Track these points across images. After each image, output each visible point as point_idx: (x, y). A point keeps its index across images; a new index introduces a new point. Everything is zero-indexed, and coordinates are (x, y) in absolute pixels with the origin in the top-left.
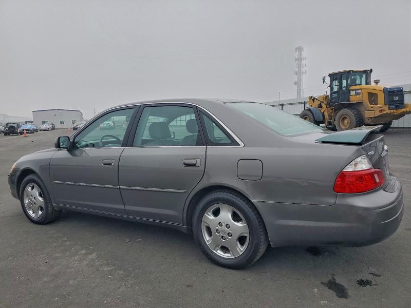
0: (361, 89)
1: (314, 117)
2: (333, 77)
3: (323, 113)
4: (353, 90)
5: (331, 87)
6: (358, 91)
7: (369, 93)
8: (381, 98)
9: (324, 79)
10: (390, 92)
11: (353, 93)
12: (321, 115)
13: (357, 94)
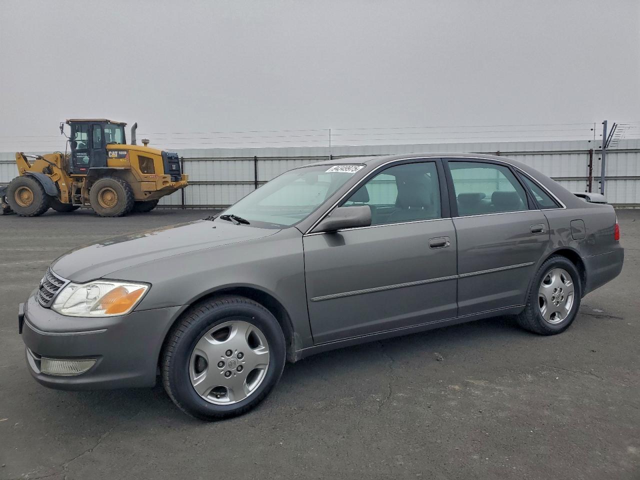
0: (127, 150)
1: (43, 188)
2: (77, 125)
3: (57, 182)
4: (112, 150)
5: (73, 141)
6: (120, 153)
7: (139, 156)
8: (159, 165)
9: (62, 128)
10: (170, 158)
11: (114, 154)
12: (54, 187)
13: (120, 157)
